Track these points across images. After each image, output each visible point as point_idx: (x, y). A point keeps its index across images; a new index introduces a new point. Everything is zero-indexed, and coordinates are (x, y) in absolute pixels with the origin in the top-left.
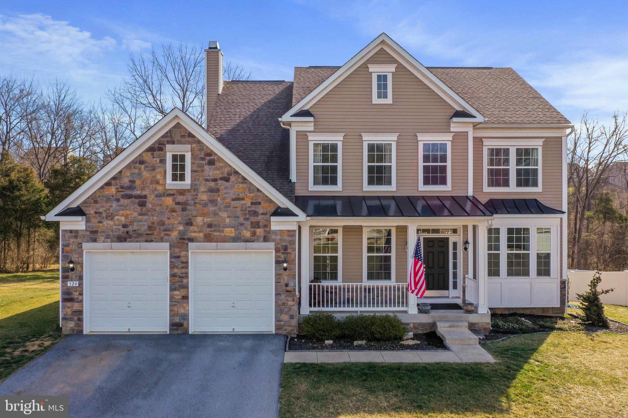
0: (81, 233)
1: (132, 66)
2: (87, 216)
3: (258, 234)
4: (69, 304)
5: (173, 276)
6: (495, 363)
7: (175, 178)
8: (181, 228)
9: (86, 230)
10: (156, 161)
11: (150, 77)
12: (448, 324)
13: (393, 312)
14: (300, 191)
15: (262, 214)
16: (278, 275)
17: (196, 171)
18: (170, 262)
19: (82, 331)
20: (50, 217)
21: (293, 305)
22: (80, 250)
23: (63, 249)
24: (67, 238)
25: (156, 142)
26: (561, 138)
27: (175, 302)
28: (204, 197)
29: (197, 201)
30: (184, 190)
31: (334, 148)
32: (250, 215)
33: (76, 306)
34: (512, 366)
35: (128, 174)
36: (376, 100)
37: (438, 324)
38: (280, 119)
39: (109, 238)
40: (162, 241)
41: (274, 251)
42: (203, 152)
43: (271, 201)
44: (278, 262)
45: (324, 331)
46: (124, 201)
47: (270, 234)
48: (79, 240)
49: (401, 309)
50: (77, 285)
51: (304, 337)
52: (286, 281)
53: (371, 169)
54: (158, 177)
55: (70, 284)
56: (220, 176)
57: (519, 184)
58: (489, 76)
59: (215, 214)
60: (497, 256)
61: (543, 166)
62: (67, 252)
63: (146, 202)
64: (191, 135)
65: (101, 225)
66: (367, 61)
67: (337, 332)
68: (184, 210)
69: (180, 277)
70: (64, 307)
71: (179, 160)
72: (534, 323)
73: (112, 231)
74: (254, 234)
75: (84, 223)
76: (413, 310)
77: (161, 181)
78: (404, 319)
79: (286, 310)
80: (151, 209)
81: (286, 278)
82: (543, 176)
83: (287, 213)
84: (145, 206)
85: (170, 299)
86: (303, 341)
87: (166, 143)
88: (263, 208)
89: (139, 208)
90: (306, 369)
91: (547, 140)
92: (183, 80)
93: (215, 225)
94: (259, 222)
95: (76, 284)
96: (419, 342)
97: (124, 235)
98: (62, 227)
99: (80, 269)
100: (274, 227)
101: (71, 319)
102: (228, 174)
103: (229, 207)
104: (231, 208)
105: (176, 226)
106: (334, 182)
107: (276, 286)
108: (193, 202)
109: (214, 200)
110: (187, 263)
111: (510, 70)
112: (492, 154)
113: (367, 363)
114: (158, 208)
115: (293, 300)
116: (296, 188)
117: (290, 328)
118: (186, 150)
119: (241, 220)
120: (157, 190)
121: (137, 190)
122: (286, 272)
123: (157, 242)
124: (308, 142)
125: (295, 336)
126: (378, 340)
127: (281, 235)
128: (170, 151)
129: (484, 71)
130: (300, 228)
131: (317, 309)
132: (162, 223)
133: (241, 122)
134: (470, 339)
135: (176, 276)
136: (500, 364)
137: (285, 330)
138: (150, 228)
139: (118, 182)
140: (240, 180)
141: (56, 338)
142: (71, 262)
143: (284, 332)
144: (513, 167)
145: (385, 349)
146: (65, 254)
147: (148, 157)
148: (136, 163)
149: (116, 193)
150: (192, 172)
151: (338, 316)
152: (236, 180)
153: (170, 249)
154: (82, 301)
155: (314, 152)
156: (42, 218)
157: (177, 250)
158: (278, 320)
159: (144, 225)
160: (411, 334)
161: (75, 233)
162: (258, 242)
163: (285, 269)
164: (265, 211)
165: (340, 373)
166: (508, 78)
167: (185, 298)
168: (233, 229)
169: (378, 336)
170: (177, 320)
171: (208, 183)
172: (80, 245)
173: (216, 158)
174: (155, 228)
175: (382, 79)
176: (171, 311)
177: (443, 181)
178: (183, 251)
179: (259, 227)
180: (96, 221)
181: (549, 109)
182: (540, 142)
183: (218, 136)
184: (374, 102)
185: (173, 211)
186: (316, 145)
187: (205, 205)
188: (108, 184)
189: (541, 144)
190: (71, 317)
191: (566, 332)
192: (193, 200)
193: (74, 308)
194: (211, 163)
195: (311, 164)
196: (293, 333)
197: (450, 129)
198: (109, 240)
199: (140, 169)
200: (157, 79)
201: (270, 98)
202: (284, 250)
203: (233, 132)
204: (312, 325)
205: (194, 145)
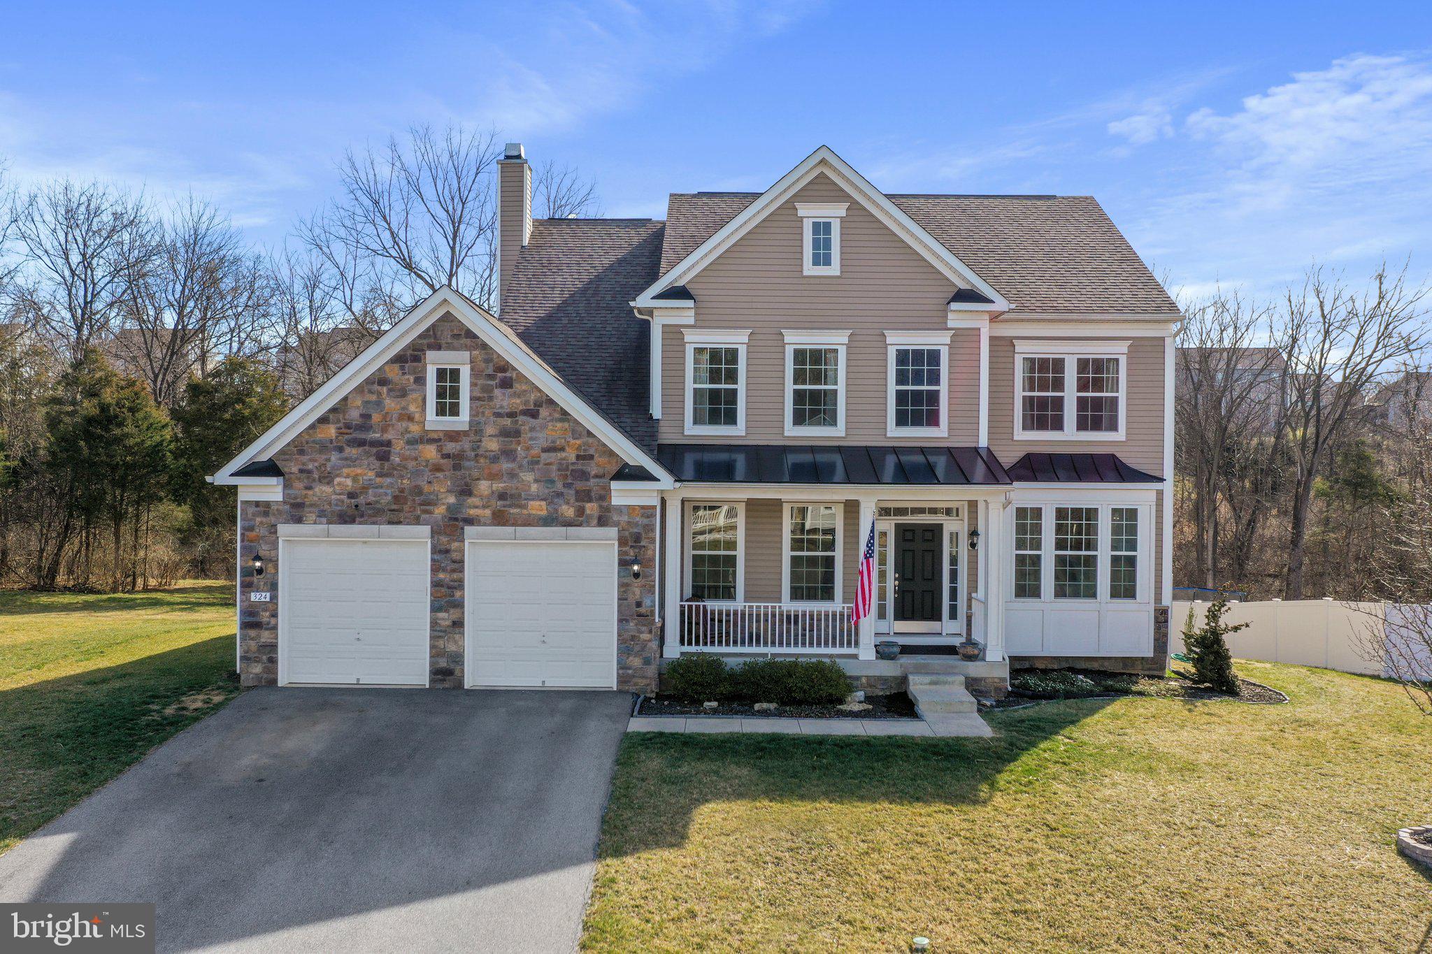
0: (274, 507)
1: (349, 171)
2: (287, 476)
3: (588, 512)
4: (252, 633)
5: (436, 584)
6: (992, 739)
7: (441, 411)
8: (452, 500)
9: (284, 502)
10: (408, 380)
11: (386, 194)
12: (928, 679)
13: (831, 656)
14: (668, 436)
15: (596, 476)
16: (623, 587)
17: (478, 399)
18: (433, 560)
19: (275, 681)
20: (222, 477)
21: (650, 641)
22: (273, 537)
23: (242, 535)
24: (250, 516)
25: (408, 347)
26: (1163, 339)
27: (441, 631)
28: (493, 445)
29: (481, 452)
30: (458, 433)
31: (732, 355)
32: (575, 478)
33: (265, 636)
34: (1018, 743)
35: (359, 403)
36: (809, 269)
37: (911, 677)
38: (632, 304)
39: (325, 516)
40: (418, 524)
41: (616, 543)
42: (491, 365)
43: (611, 454)
44: (624, 563)
45: (702, 685)
46: (352, 452)
47: (609, 512)
48: (272, 520)
49: (845, 650)
50: (268, 599)
51: (668, 697)
52: (638, 597)
53: (799, 396)
54: (412, 408)
55: (254, 597)
56: (521, 408)
57: (1082, 425)
58: (1045, 215)
59: (512, 475)
60: (1036, 560)
61: (1128, 393)
62: (251, 541)
63: (389, 452)
64: (470, 335)
65: (310, 492)
66: (795, 195)
67: (725, 688)
68: (457, 467)
69: (449, 588)
70: (243, 639)
71: (448, 377)
72: (1097, 684)
73: (330, 504)
74: (581, 512)
75: (280, 488)
76: (866, 652)
77: (417, 416)
78: (850, 669)
79: (637, 648)
80: (399, 465)
81: (637, 591)
82: (1128, 410)
83: (641, 475)
84: (388, 459)
85: (431, 627)
86: (666, 703)
87: (425, 348)
88: (598, 465)
89: (378, 464)
90: (663, 740)
91: (1137, 345)
92: (453, 199)
93: (512, 496)
94: (589, 491)
95: (264, 597)
96: (871, 707)
97: (350, 512)
98: (242, 496)
99: (273, 571)
100: (616, 500)
101: (257, 660)
102: (535, 405)
103: (537, 463)
104: (541, 466)
105: (443, 496)
106: (731, 419)
107: (619, 606)
108: (473, 454)
109: (511, 451)
110: (462, 561)
111: (1089, 201)
112: (1032, 370)
113: (767, 735)
114: (411, 464)
115: (650, 632)
116: (662, 429)
117: (645, 681)
118: (461, 361)
119: (559, 486)
120: (409, 432)
121: (374, 432)
122: (638, 580)
123: (408, 524)
124: (683, 345)
125: (653, 695)
126: (799, 703)
127: (629, 515)
128: (434, 361)
129: (1039, 203)
130: (663, 502)
131: (693, 649)
132: (418, 491)
133: (564, 302)
134: (962, 702)
135: (442, 586)
136: (998, 740)
137: (636, 684)
138: (396, 498)
139: (341, 416)
140: (557, 415)
141: (231, 692)
142: (258, 558)
143: (633, 689)
144: (1070, 395)
145: (807, 716)
146: (246, 543)
147: (394, 373)
148: (373, 383)
149: (337, 437)
150: (471, 399)
151: (731, 663)
152: (550, 415)
153: (432, 537)
154: (275, 628)
155: (695, 364)
156: (208, 479)
157: (444, 539)
158: (622, 666)
159: (386, 494)
160: (860, 695)
161: (264, 508)
162: (588, 526)
163: (636, 575)
164: (601, 471)
165: (719, 747)
166: (1081, 219)
167: (458, 624)
168: (543, 503)
169: (798, 696)
170: (443, 663)
171: (499, 420)
172: (273, 530)
173: (514, 376)
174: (405, 498)
175: (822, 229)
176: (432, 647)
177: (933, 420)
178: (456, 541)
179: (590, 500)
180: (301, 485)
181: (1145, 284)
182: (1123, 347)
183: (521, 329)
184: (806, 273)
185: (437, 468)
186: (699, 351)
187: (495, 459)
188: (323, 420)
189: (1125, 350)
190: (256, 655)
191: (1147, 699)
192: (474, 450)
193: (263, 640)
194: (506, 384)
195: (690, 386)
196: (649, 690)
197: (946, 323)
198: (324, 520)
199: (379, 394)
200: (400, 197)
201: (621, 254)
202: (635, 542)
203: (548, 322)
204: (682, 675)
205: (476, 353)
